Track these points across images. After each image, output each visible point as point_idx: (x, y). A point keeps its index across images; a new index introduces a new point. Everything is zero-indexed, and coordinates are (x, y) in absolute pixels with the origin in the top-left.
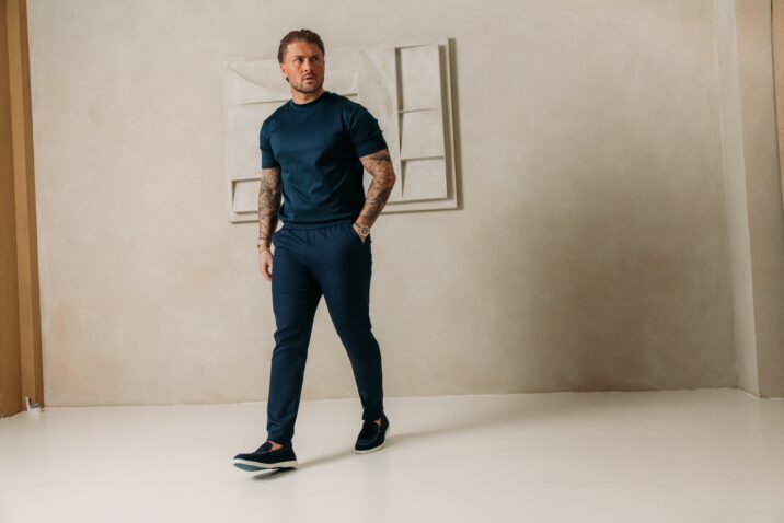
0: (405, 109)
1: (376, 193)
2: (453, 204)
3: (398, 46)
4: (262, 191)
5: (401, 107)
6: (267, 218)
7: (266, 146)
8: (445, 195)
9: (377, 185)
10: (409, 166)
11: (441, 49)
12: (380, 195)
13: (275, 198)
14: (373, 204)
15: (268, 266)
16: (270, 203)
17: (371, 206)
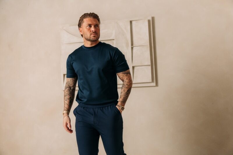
0: (134, 45)
2: (154, 84)
3: (131, 20)
4: (66, 88)
5: (132, 45)
6: (68, 100)
8: (151, 81)
9: (126, 86)
10: (136, 69)
11: (149, 21)
12: (128, 91)
13: (72, 91)
14: (125, 95)
15: (67, 124)
16: (70, 93)
17: (125, 96)
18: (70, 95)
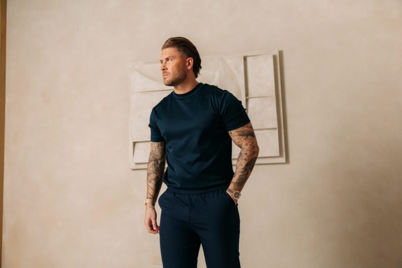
0: (250, 96)
1: (243, 163)
2: (283, 160)
3: (245, 55)
4: (150, 161)
7: (153, 126)
8: (278, 154)
9: (245, 157)
11: (275, 57)
12: (247, 165)
13: (160, 166)
14: (242, 172)
15: (150, 222)
16: (156, 170)
17: (241, 174)
18: (156, 174)
